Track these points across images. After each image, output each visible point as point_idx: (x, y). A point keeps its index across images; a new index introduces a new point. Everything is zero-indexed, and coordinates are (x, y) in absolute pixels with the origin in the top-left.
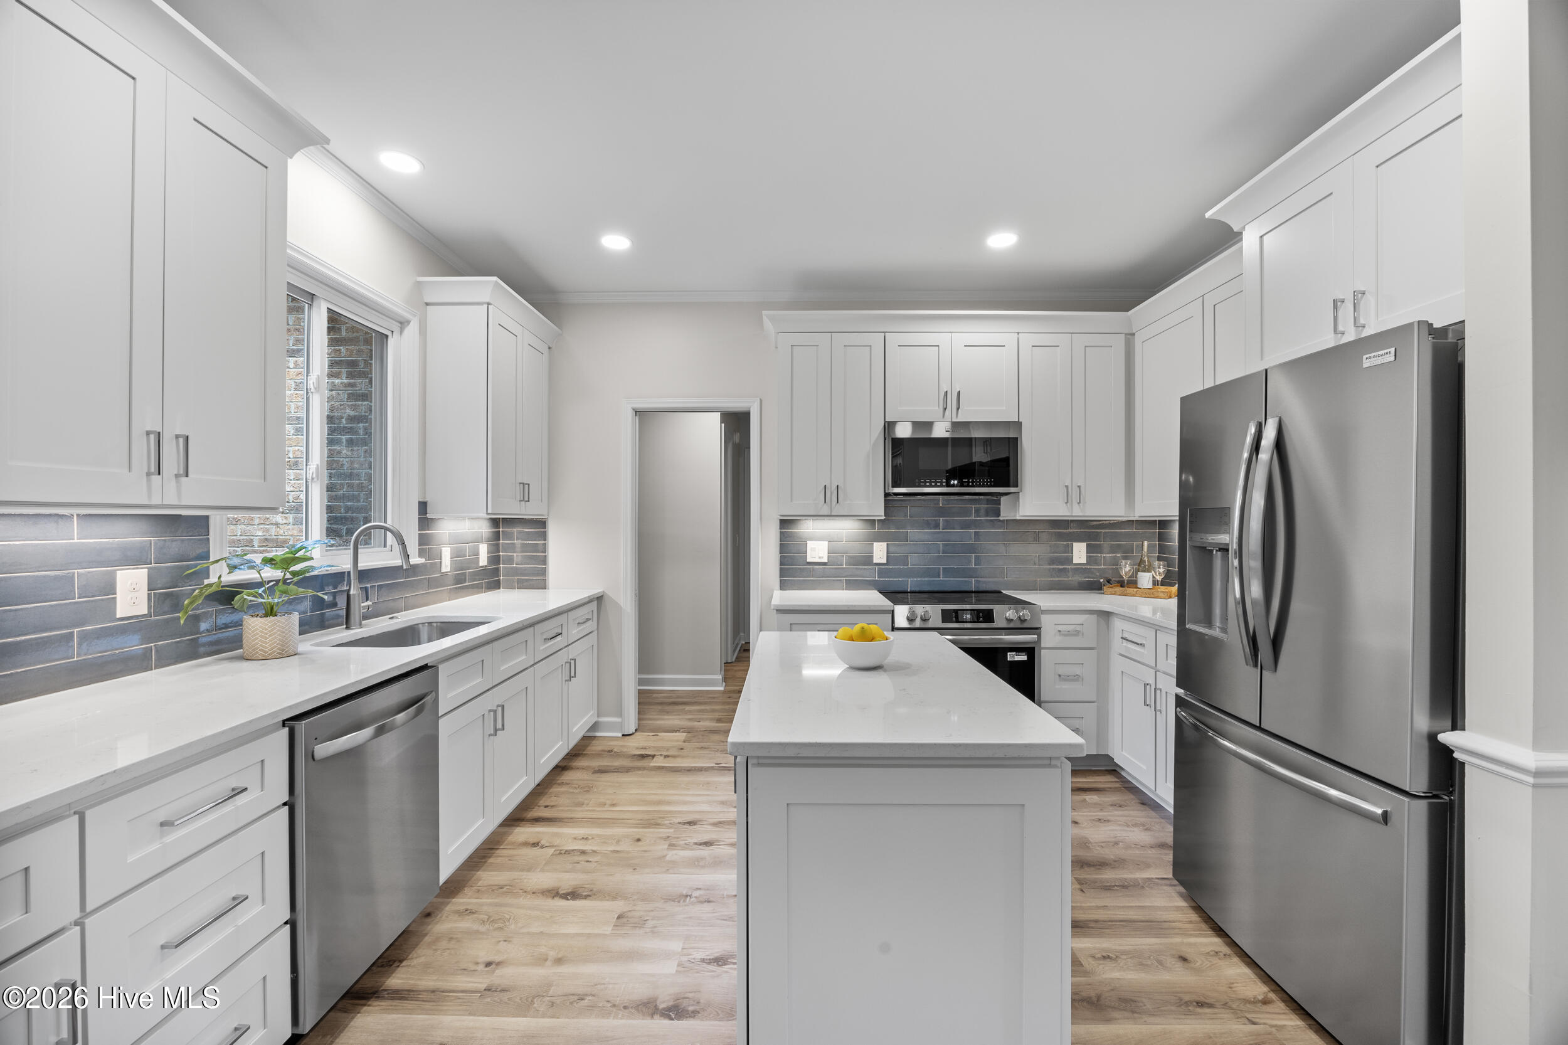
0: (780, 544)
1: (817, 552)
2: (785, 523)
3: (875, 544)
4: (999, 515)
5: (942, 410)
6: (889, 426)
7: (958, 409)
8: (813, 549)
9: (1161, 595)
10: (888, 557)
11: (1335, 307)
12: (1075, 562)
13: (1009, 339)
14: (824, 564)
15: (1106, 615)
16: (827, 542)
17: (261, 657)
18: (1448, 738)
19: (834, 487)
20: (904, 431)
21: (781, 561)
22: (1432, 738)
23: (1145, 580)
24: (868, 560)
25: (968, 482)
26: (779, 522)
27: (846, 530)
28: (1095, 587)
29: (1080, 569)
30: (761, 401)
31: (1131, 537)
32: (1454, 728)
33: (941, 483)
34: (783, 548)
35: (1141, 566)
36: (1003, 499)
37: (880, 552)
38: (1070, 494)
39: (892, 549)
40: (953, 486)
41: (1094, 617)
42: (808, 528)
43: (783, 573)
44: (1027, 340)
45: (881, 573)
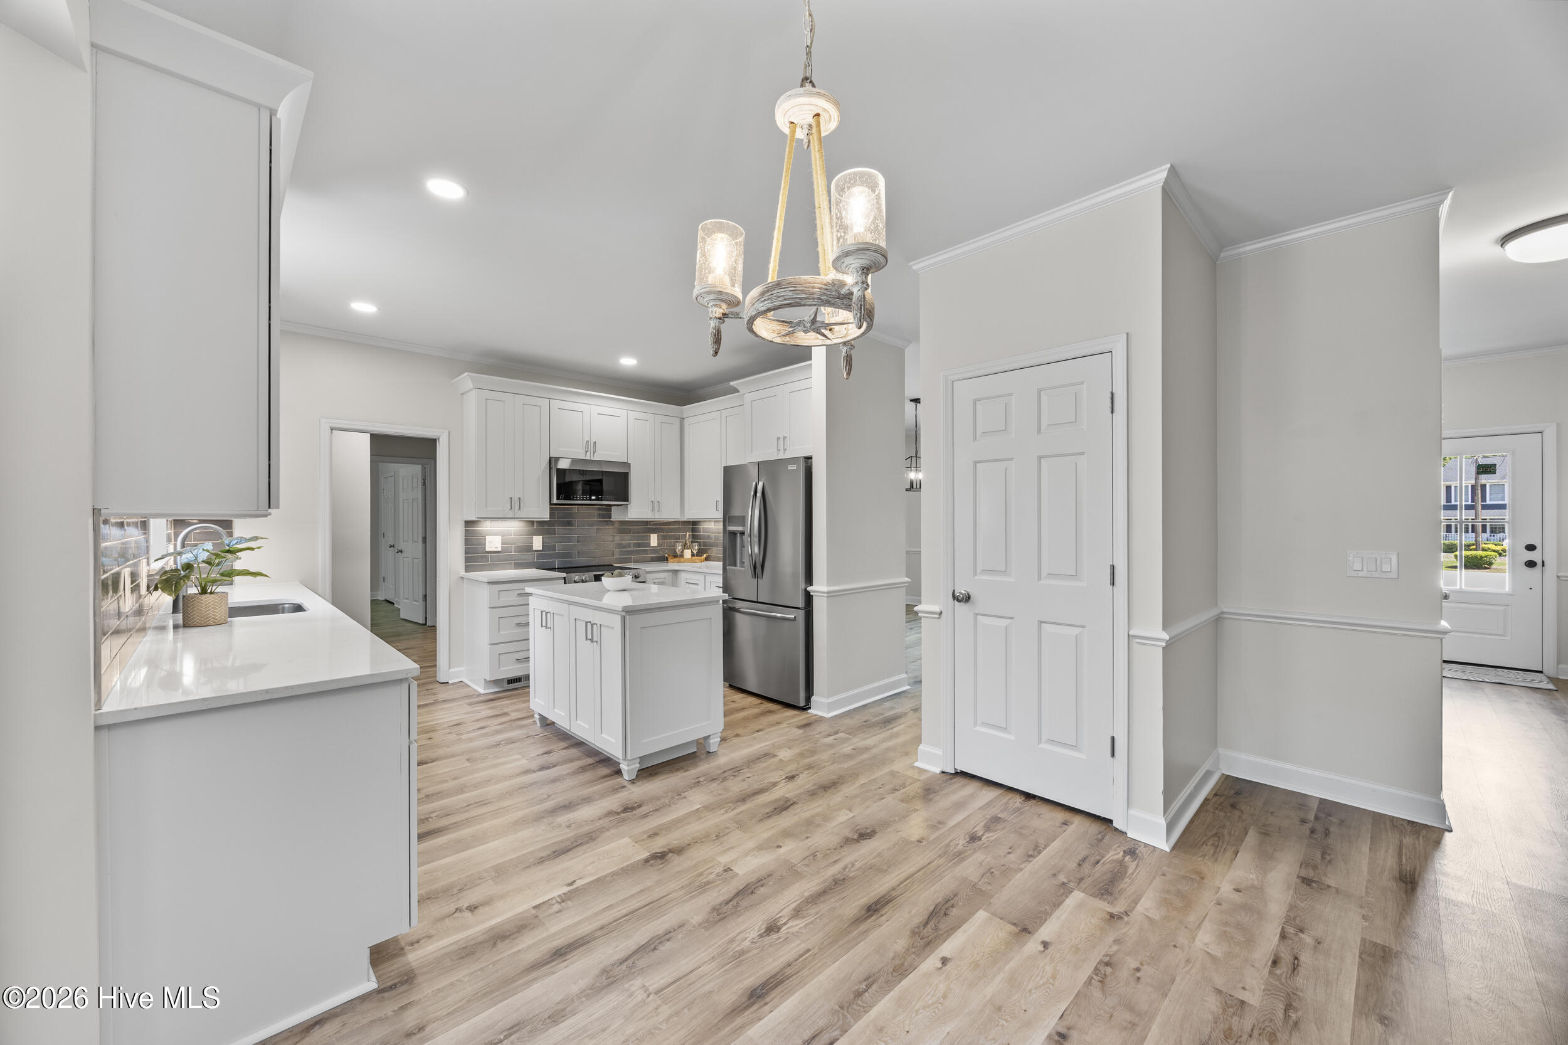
0: (465, 539)
1: (493, 543)
2: (468, 523)
3: (534, 537)
4: (610, 518)
5: (585, 453)
6: (553, 461)
7: (594, 453)
8: (490, 542)
9: (697, 561)
10: (543, 547)
11: (778, 440)
12: (651, 545)
13: (622, 413)
14: (499, 552)
15: (676, 572)
16: (500, 537)
17: (213, 624)
18: (809, 589)
19: (516, 499)
20: (564, 464)
21: (465, 551)
22: (806, 589)
23: (688, 554)
24: (529, 549)
25: (602, 498)
26: (464, 523)
27: (514, 528)
28: (663, 559)
29: (654, 550)
30: (449, 432)
31: (679, 530)
32: (810, 585)
33: (586, 498)
34: (467, 541)
35: (685, 547)
36: (613, 508)
37: (537, 543)
38: (655, 505)
39: (546, 540)
40: (593, 500)
41: (671, 573)
42: (486, 527)
43: (467, 560)
44: (633, 415)
45: (539, 557)
